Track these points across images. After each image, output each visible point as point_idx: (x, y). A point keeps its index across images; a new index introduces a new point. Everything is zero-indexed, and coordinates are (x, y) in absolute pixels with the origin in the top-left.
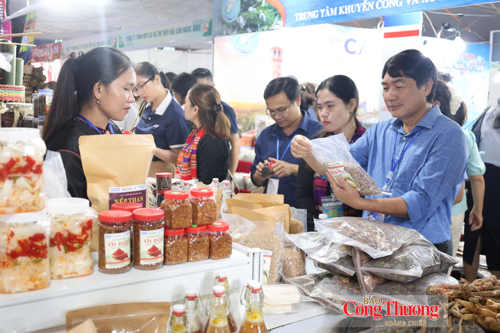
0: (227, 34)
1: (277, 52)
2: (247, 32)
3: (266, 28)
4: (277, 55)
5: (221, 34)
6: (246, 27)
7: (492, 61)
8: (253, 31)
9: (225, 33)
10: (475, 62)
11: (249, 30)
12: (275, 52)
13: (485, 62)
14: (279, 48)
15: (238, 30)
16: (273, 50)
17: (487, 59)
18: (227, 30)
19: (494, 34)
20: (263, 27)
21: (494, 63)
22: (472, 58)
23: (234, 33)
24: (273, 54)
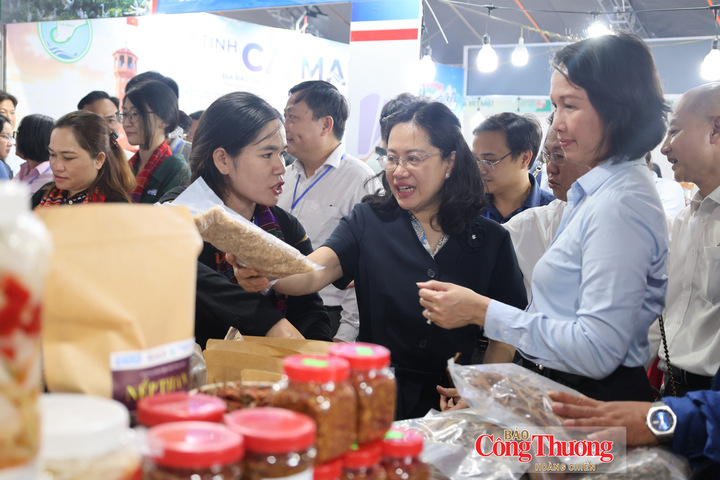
0: (35, 20)
1: (126, 60)
2: (78, 18)
3: (118, 11)
4: (125, 65)
5: (21, 18)
6: (75, 7)
7: (468, 94)
8: (90, 17)
9: (30, 16)
10: (444, 95)
11: (81, 13)
12: (122, 58)
13: (458, 95)
14: (129, 53)
15: (58, 13)
16: (118, 56)
17: (460, 91)
18: (35, 12)
19: (469, 50)
20: (112, 10)
21: (470, 98)
22: (439, 87)
23: (50, 17)
24: (118, 62)
